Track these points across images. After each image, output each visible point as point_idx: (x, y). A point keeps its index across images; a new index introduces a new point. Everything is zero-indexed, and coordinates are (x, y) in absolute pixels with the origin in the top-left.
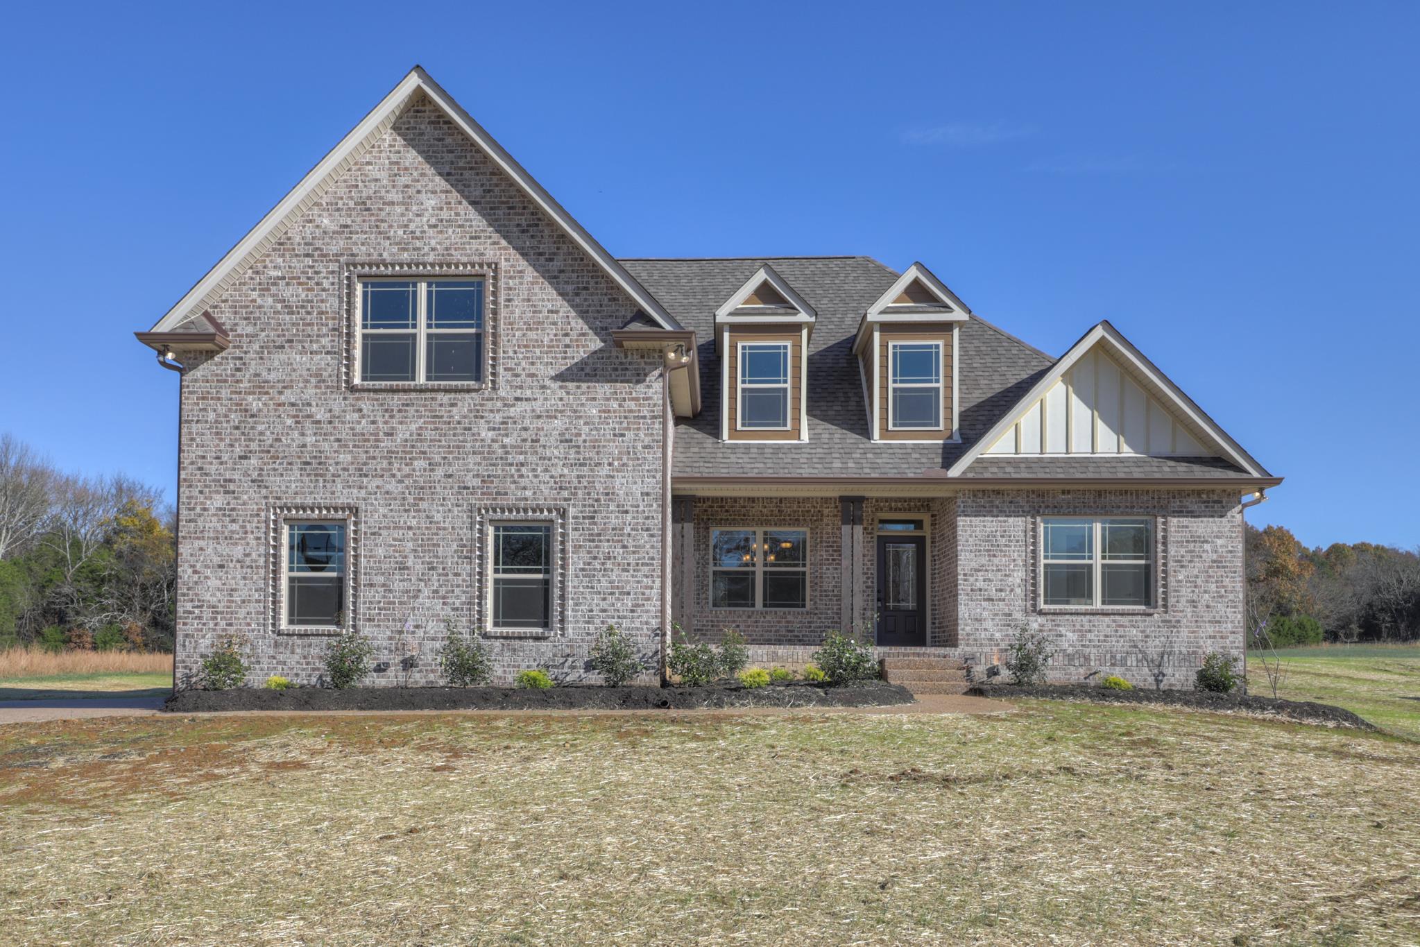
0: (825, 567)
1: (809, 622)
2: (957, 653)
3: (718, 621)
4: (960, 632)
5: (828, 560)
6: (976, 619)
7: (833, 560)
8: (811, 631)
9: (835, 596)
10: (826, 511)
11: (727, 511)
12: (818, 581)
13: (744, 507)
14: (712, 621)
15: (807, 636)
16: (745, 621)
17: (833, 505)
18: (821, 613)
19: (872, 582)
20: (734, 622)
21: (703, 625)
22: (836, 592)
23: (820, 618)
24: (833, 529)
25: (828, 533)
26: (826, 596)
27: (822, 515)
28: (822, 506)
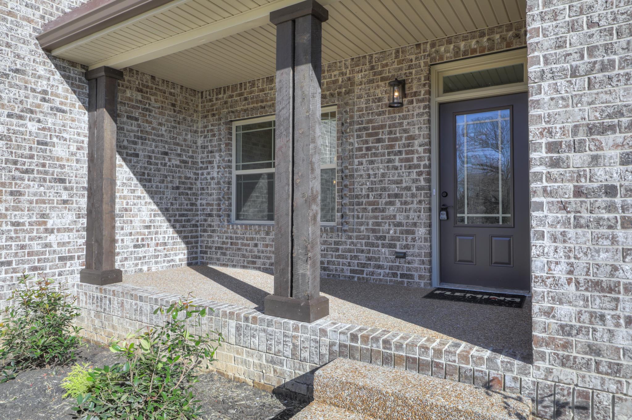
0: (356, 161)
1: (336, 243)
2: (528, 380)
3: (237, 238)
4: (538, 319)
5: (360, 149)
6: (597, 285)
7: (368, 149)
8: (339, 257)
9: (370, 204)
10: (358, 77)
11: (246, 99)
12: (347, 182)
13: (263, 90)
14: (231, 238)
15: (333, 263)
16: (263, 239)
17: (367, 66)
18: (352, 231)
19: (428, 180)
20: (252, 239)
21: (224, 243)
22: (371, 199)
23: (350, 238)
24: (367, 101)
25: (360, 110)
26: (359, 204)
27: (352, 84)
28: (352, 71)
